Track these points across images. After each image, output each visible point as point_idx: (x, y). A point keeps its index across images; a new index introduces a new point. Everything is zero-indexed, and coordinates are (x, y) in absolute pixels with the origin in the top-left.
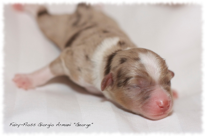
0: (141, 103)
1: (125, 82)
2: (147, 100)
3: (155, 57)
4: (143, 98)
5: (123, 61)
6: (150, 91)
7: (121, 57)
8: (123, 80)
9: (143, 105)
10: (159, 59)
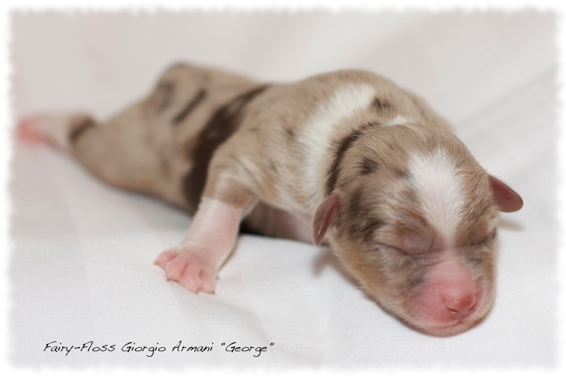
0: (403, 294)
1: (367, 231)
2: (417, 288)
3: (454, 166)
4: (408, 280)
5: (368, 167)
6: (427, 265)
7: (366, 155)
8: (364, 224)
9: (405, 300)
10: (464, 175)
